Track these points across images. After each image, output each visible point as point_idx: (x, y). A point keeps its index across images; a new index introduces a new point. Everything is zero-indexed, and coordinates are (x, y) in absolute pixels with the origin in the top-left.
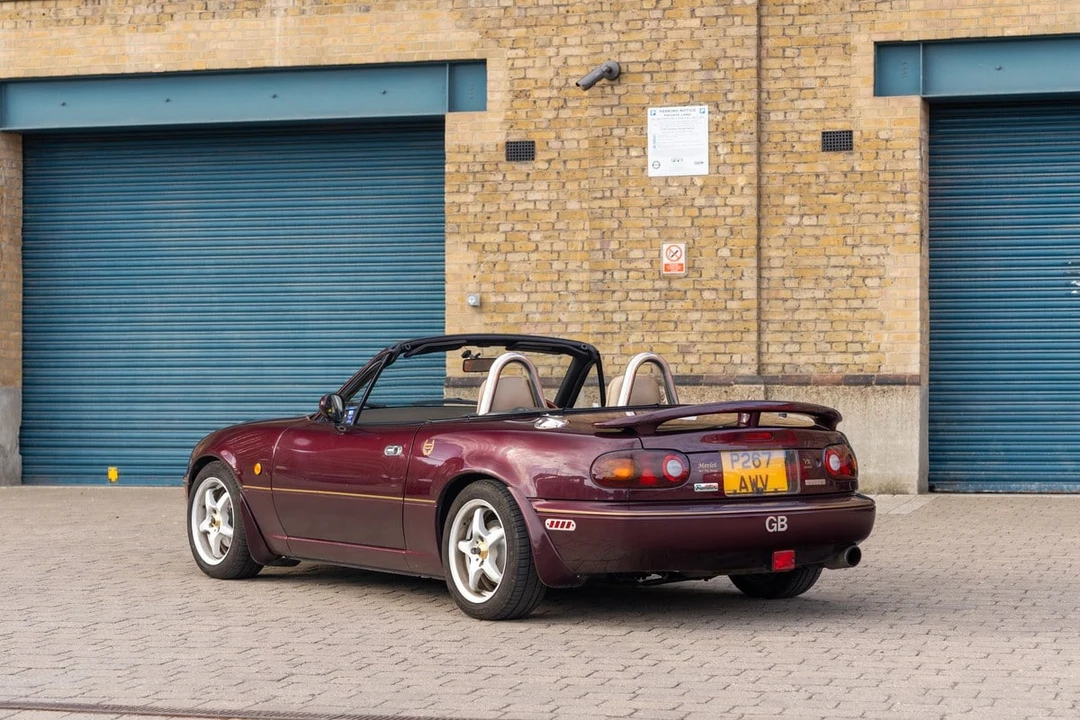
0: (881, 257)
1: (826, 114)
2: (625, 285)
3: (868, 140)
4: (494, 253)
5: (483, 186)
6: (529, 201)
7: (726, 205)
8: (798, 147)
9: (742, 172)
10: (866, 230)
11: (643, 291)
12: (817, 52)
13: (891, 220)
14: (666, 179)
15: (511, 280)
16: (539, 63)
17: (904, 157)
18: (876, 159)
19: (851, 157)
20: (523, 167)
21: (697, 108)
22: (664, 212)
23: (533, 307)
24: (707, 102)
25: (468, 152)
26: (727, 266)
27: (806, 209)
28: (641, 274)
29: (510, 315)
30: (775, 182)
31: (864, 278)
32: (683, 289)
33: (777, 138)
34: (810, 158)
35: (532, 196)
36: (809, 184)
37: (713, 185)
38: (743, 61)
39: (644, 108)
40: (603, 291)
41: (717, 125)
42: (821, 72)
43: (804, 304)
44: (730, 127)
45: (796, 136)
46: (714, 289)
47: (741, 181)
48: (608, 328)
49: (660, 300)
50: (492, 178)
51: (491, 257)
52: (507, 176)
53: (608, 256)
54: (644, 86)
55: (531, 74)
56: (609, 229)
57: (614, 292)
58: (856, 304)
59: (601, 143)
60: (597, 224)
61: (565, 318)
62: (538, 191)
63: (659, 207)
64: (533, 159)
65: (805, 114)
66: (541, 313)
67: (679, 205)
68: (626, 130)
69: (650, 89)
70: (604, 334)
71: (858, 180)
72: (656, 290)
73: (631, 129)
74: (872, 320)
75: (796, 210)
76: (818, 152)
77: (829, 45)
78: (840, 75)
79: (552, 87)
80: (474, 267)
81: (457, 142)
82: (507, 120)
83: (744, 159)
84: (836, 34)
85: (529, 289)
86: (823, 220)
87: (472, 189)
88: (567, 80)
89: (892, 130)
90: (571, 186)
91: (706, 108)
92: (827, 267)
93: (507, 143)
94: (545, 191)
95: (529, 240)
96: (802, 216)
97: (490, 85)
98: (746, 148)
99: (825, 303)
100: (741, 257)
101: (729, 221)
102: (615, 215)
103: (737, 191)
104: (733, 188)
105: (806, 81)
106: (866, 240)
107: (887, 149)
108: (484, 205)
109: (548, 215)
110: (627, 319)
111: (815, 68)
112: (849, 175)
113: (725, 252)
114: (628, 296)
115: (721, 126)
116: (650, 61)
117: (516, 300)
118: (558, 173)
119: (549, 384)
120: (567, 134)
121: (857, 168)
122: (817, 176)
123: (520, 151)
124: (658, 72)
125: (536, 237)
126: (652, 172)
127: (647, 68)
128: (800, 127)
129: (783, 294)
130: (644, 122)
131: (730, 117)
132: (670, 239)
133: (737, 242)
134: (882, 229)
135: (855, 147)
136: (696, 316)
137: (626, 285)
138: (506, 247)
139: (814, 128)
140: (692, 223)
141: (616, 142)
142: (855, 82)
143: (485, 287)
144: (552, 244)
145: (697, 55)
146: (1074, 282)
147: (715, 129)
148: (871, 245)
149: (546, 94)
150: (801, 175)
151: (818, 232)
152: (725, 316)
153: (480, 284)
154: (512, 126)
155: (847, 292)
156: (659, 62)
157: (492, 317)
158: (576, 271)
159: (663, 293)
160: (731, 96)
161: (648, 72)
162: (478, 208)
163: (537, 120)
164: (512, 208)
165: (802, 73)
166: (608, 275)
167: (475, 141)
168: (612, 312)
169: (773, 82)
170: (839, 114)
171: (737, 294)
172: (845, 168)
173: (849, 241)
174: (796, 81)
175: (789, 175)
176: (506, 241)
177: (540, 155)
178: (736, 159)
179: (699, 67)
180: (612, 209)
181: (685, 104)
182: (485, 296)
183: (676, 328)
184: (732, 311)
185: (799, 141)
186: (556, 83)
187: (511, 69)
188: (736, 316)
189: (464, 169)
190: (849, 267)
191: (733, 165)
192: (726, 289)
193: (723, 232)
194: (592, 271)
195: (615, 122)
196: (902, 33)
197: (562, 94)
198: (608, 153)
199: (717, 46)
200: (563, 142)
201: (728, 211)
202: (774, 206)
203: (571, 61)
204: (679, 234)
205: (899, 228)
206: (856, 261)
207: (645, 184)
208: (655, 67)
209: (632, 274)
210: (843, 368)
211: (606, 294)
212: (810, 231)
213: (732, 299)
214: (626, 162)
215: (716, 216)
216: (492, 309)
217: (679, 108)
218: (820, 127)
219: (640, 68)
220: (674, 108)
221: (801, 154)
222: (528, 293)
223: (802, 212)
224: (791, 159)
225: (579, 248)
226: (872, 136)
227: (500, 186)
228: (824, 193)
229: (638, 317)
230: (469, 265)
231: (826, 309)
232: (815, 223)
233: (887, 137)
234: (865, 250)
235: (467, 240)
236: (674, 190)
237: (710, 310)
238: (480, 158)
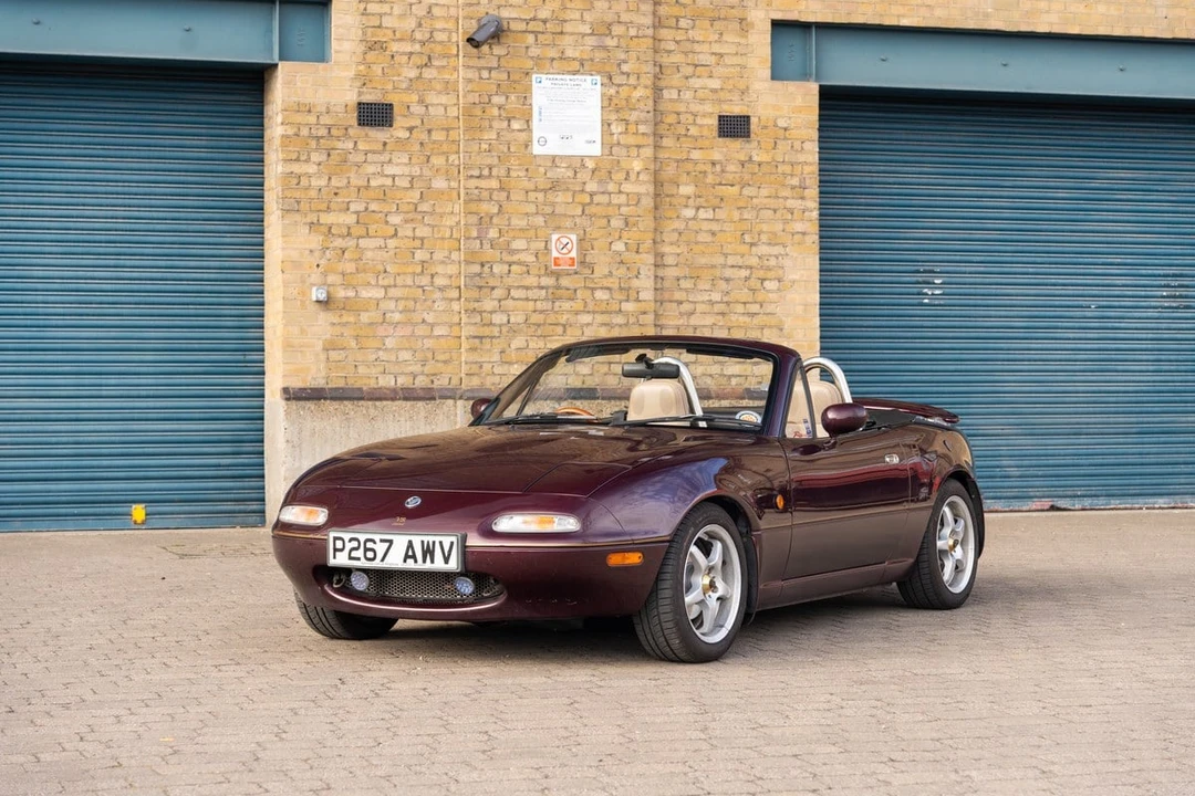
0: (780, 258)
1: (722, 95)
2: (505, 280)
3: (765, 127)
4: (343, 237)
5: (329, 155)
6: (387, 176)
7: (620, 192)
8: (693, 131)
9: (638, 156)
10: (765, 227)
11: (527, 288)
12: (712, 25)
13: (789, 217)
14: (554, 158)
15: (364, 271)
16: (397, 11)
17: (802, 148)
18: (774, 149)
19: (747, 145)
20: (378, 134)
21: (589, 78)
22: (551, 196)
23: (392, 305)
24: (599, 73)
25: (309, 111)
26: (622, 262)
27: (701, 201)
28: (525, 269)
29: (362, 314)
30: (669, 168)
31: (763, 280)
32: (571, 286)
33: (671, 119)
34: (707, 143)
35: (389, 170)
36: (705, 172)
37: (606, 168)
38: (639, 29)
39: (527, 74)
40: (480, 288)
41: (610, 99)
42: (717, 48)
43: (700, 308)
44: (624, 102)
45: (691, 118)
46: (608, 288)
47: (637, 165)
48: (486, 331)
49: (546, 299)
50: (340, 145)
51: (339, 243)
52: (359, 143)
53: (487, 246)
54: (527, 48)
55: (387, 22)
56: (487, 214)
57: (493, 288)
58: (754, 308)
59: (478, 112)
60: (473, 207)
61: (430, 318)
62: (397, 165)
63: (545, 191)
64: (391, 126)
65: (700, 94)
66: (401, 312)
67: (568, 189)
68: (507, 98)
69: (534, 51)
70: (481, 338)
71: (757, 171)
72: (542, 288)
73: (513, 97)
74: (770, 327)
75: (691, 202)
76: (714, 138)
77: (725, 19)
78: (737, 54)
79: (413, 40)
80: (317, 254)
81: (296, 99)
82: (358, 76)
83: (640, 140)
84: (733, 7)
85: (386, 282)
86: (721, 214)
87: (315, 157)
88: (431, 32)
89: (790, 118)
90: (437, 161)
91: (598, 78)
92: (724, 266)
93: (359, 104)
94: (406, 164)
95: (387, 222)
96: (698, 209)
97: (335, 31)
98: (642, 128)
99: (722, 307)
100: (637, 252)
101: (624, 210)
102: (494, 197)
103: (633, 177)
104: (628, 173)
105: (701, 56)
106: (764, 238)
107: (785, 138)
108: (330, 178)
109: (410, 193)
110: (509, 322)
111: (710, 43)
112: (746, 165)
113: (619, 246)
114: (509, 293)
115: (615, 101)
116: (534, 19)
117: (370, 295)
118: (422, 144)
119: (416, 395)
120: (432, 98)
121: (755, 158)
122: (714, 164)
123: (375, 115)
124: (543, 33)
125: (395, 219)
126: (537, 149)
127: (530, 28)
128: (695, 108)
129: (678, 296)
130: (528, 89)
131: (624, 92)
132: (558, 228)
133: (632, 235)
134: (781, 227)
135: (752, 135)
136: (586, 318)
137: (509, 281)
138: (356, 231)
139: (711, 110)
140: (583, 211)
141: (495, 112)
142: (752, 62)
143: (331, 279)
144: (414, 229)
145: (587, 17)
146: (926, 290)
147: (609, 103)
148: (770, 244)
149: (408, 48)
150: (696, 163)
151: (715, 227)
152: (620, 320)
153: (325, 274)
154: (364, 84)
155: (745, 295)
156: (545, 22)
157: (341, 316)
158: (443, 262)
159: (550, 291)
160: (625, 68)
161: (532, 32)
162: (323, 182)
163: (395, 78)
164: (366, 184)
165: (697, 47)
166: (486, 269)
167: (320, 98)
168: (491, 313)
169: (666, 55)
170: (736, 98)
171: (633, 295)
172: (743, 157)
173: (747, 238)
174: (690, 56)
175: (683, 161)
176: (358, 222)
177: (399, 121)
178: (631, 140)
179: (590, 31)
180: (491, 190)
181: (575, 73)
182: (331, 289)
183: (564, 332)
184: (627, 314)
185: (694, 124)
186: (418, 36)
187: (363, 14)
188: (632, 320)
189: (305, 132)
190: (747, 267)
191: (628, 147)
192: (621, 289)
193: (616, 223)
194: (468, 262)
195: (494, 88)
196: (800, 12)
197: (426, 50)
198: (487, 123)
199: (610, 8)
200: (427, 107)
201: (623, 198)
202: (667, 196)
203: (436, 11)
204: (568, 223)
205: (799, 227)
206: (754, 261)
207: (530, 163)
208: (539, 27)
209: (514, 268)
210: (742, 380)
211: (485, 290)
212: (706, 226)
213: (627, 301)
214: (508, 136)
215: (609, 204)
216: (342, 305)
217: (568, 77)
218: (717, 110)
219: (522, 26)
220: (563, 77)
221: (696, 139)
222: (386, 288)
223: (697, 204)
224: (686, 143)
225: (448, 235)
226: (771, 124)
227: (350, 157)
228: (720, 184)
229: (521, 319)
230: (311, 251)
231: (723, 314)
232: (711, 217)
233: (785, 125)
234: (763, 249)
235: (309, 221)
236: (562, 172)
237: (603, 313)
238: (325, 120)
